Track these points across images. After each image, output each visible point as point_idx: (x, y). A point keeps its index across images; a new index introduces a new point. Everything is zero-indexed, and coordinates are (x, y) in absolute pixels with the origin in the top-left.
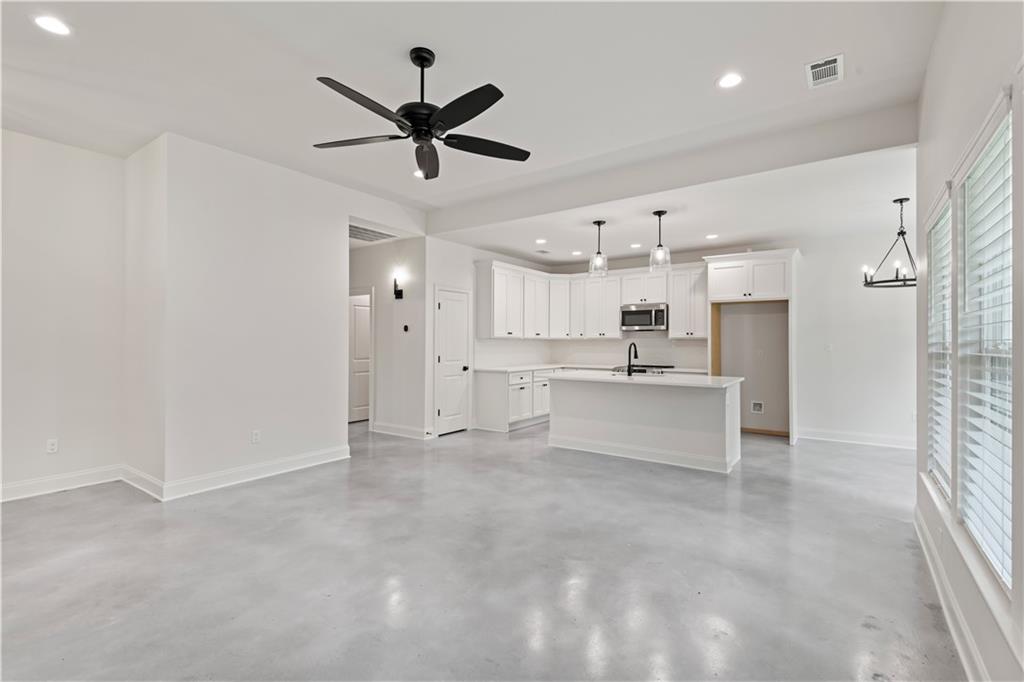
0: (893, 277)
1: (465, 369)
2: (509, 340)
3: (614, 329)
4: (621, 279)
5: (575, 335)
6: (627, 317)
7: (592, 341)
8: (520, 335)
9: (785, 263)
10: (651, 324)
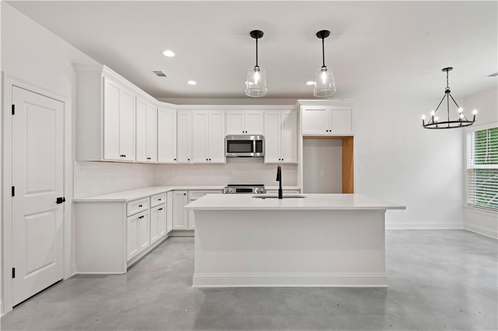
0: (431, 122)
1: (60, 201)
2: (122, 163)
3: (219, 155)
4: (226, 114)
5: (182, 160)
6: (231, 145)
7: (197, 165)
8: (133, 159)
9: (352, 110)
10: (252, 151)
